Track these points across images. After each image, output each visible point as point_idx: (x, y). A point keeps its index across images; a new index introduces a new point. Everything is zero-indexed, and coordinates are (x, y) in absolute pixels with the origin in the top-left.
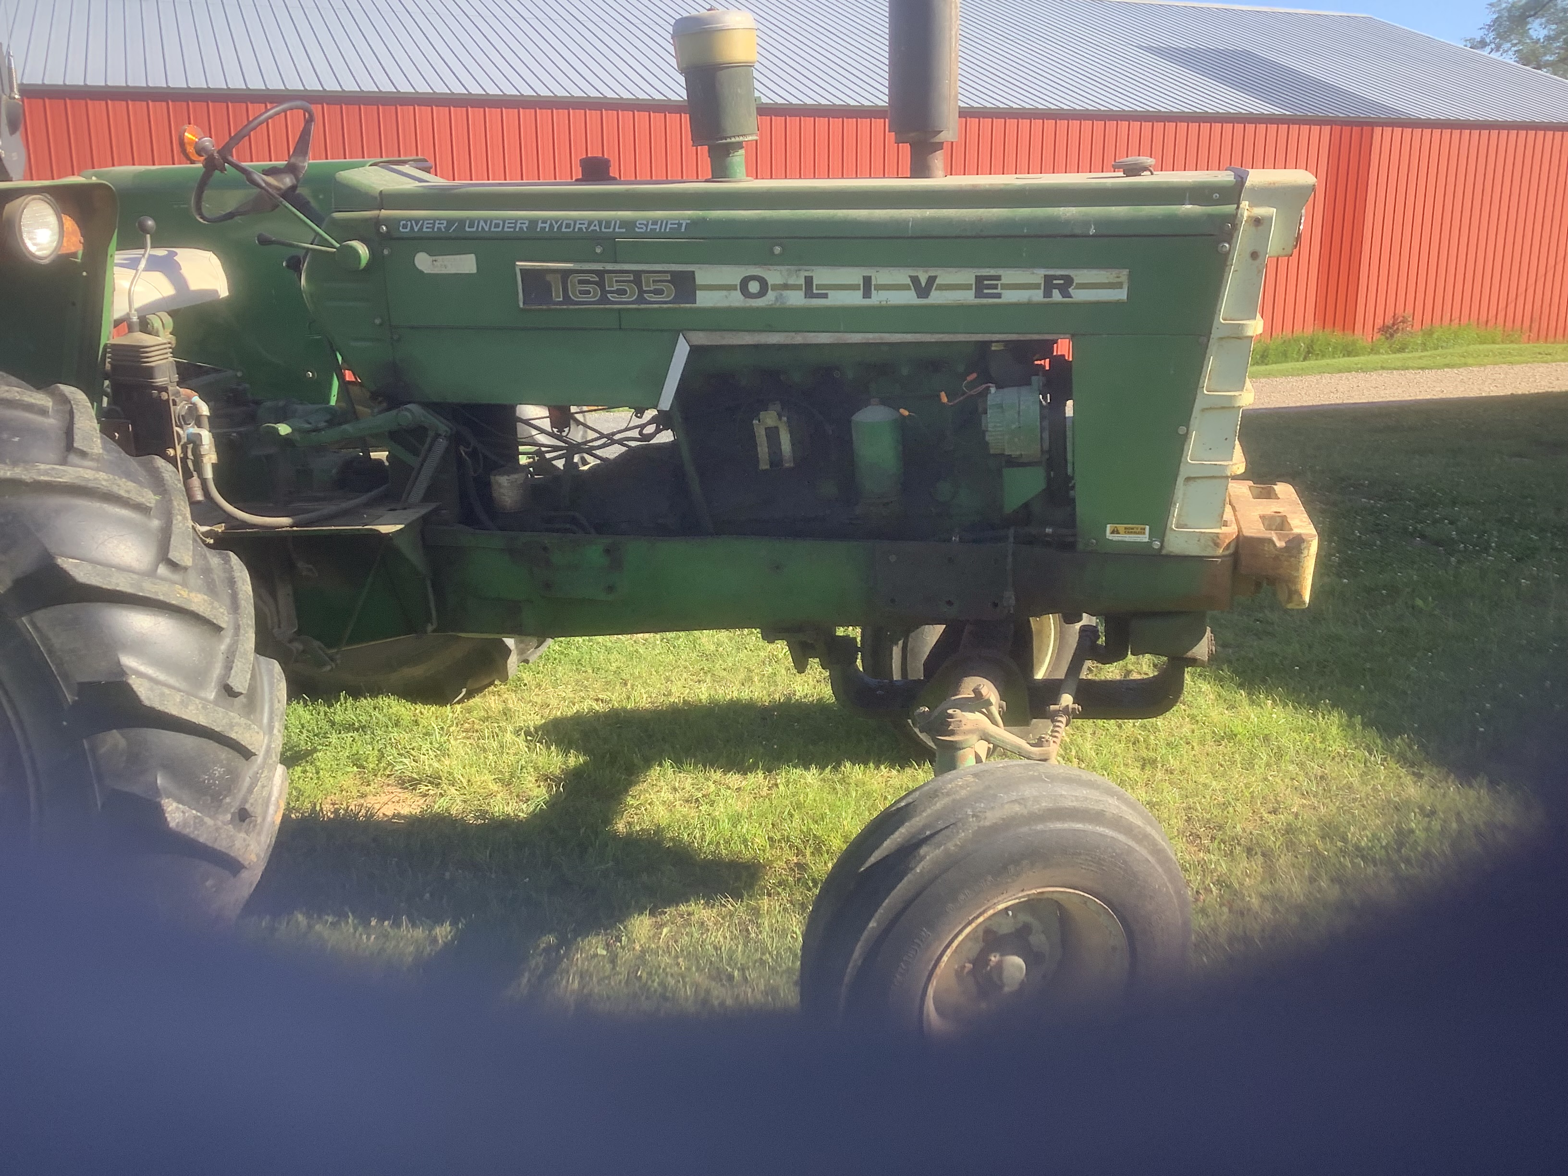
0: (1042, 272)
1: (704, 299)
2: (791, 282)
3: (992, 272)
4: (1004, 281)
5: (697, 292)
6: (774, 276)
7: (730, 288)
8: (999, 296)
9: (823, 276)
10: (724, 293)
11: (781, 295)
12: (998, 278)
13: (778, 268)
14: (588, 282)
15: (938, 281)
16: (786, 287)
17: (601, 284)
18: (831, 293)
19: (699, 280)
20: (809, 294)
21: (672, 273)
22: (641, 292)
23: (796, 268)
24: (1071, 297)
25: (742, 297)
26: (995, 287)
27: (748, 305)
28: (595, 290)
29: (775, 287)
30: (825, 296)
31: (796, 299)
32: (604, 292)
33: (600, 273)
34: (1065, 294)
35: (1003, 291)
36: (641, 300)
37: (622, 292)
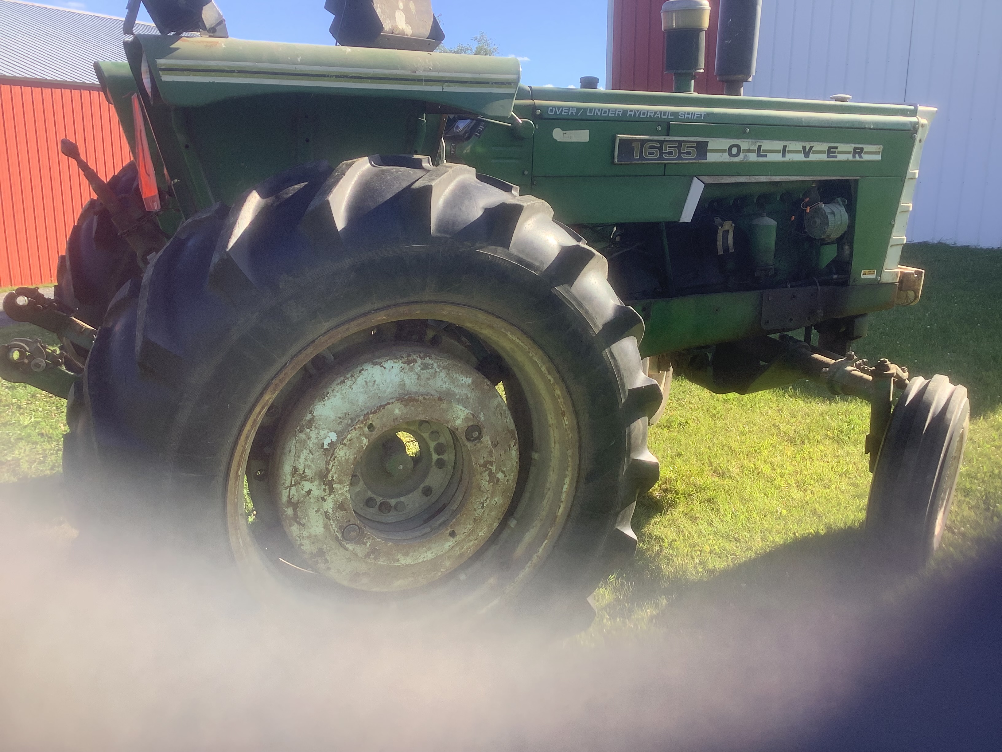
0: (853, 146)
1: (711, 157)
2: (751, 148)
3: (835, 145)
4: (839, 149)
5: (707, 153)
6: (745, 144)
7: (723, 151)
8: (836, 157)
9: (767, 145)
10: (720, 154)
11: (746, 155)
12: (836, 148)
13: (747, 140)
14: (654, 147)
15: (813, 149)
16: (749, 151)
17: (660, 149)
18: (768, 154)
19: (710, 147)
20: (759, 155)
21: (698, 142)
22: (680, 153)
23: (754, 141)
24: (862, 158)
25: (729, 157)
26: (834, 152)
27: (731, 161)
28: (657, 152)
29: (745, 151)
30: (766, 156)
31: (753, 157)
32: (661, 153)
33: (661, 142)
34: (861, 157)
35: (838, 155)
36: (679, 158)
37: (670, 153)
